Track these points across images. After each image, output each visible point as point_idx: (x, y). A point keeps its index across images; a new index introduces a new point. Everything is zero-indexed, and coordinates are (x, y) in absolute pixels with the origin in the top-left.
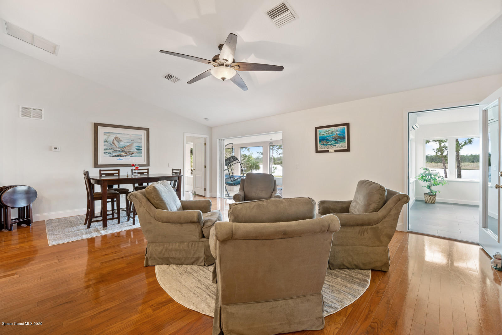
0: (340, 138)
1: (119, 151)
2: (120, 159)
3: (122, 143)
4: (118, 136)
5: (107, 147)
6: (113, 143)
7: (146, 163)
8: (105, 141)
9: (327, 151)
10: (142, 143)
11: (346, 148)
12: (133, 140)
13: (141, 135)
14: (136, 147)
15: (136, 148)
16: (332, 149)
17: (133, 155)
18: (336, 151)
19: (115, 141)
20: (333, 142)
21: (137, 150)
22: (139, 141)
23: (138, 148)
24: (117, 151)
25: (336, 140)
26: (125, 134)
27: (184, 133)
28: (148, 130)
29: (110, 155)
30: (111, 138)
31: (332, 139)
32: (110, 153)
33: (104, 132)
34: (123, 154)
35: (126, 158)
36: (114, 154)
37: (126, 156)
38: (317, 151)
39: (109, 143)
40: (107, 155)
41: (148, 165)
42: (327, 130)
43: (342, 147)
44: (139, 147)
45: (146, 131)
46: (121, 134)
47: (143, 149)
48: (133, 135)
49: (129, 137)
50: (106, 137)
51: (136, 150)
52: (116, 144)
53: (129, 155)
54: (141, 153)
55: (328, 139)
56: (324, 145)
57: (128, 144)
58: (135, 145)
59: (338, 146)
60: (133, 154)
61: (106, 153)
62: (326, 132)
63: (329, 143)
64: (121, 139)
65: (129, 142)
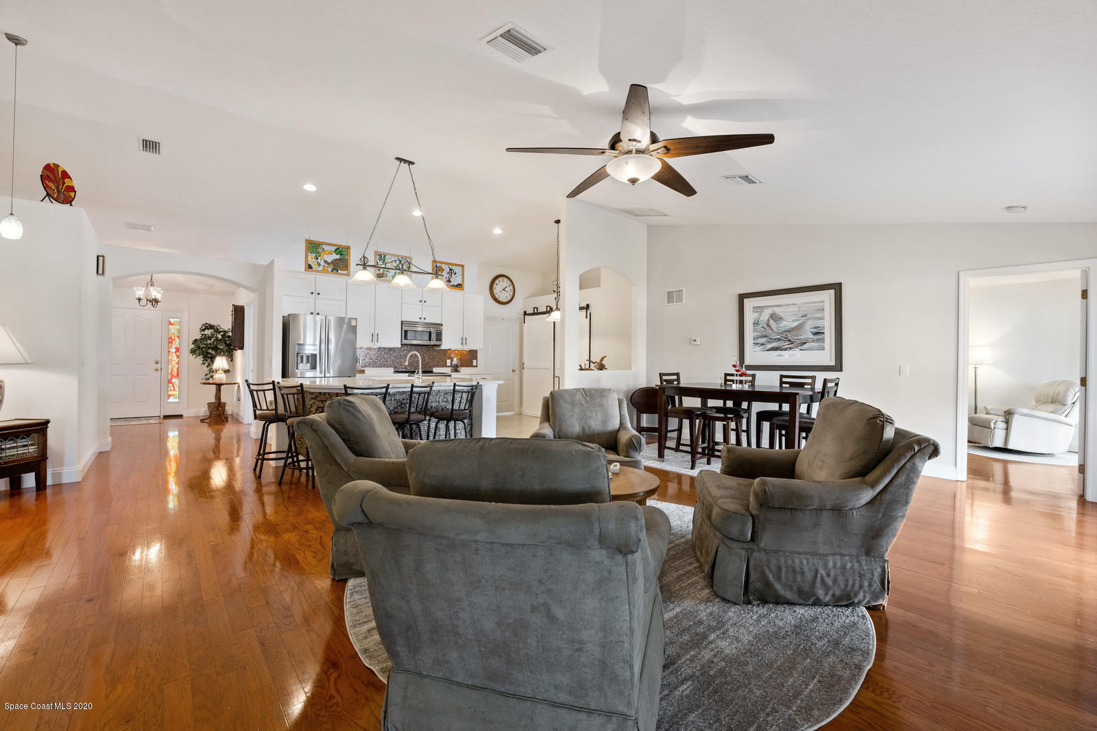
1: (779, 340)
2: (780, 356)
3: (784, 323)
4: (777, 310)
5: (758, 334)
6: (768, 325)
7: (833, 363)
8: (756, 323)
10: (824, 319)
12: (804, 316)
13: (823, 302)
14: (811, 328)
15: (812, 330)
17: (806, 346)
19: (771, 321)
21: (813, 334)
22: (818, 315)
23: (815, 330)
24: (775, 339)
26: (788, 305)
27: (958, 273)
28: (837, 288)
29: (762, 347)
30: (765, 316)
32: (762, 344)
33: (754, 308)
34: (786, 345)
35: (791, 352)
36: (769, 346)
37: (791, 348)
39: (761, 326)
40: (758, 348)
41: (839, 367)
44: (819, 327)
45: (834, 291)
46: (781, 306)
47: (827, 332)
48: (804, 303)
49: (797, 310)
50: (756, 315)
51: (812, 336)
52: (773, 327)
53: (797, 347)
54: (823, 340)
57: (795, 324)
58: (809, 327)
60: (805, 343)
61: (758, 344)
64: (782, 315)
65: (797, 320)
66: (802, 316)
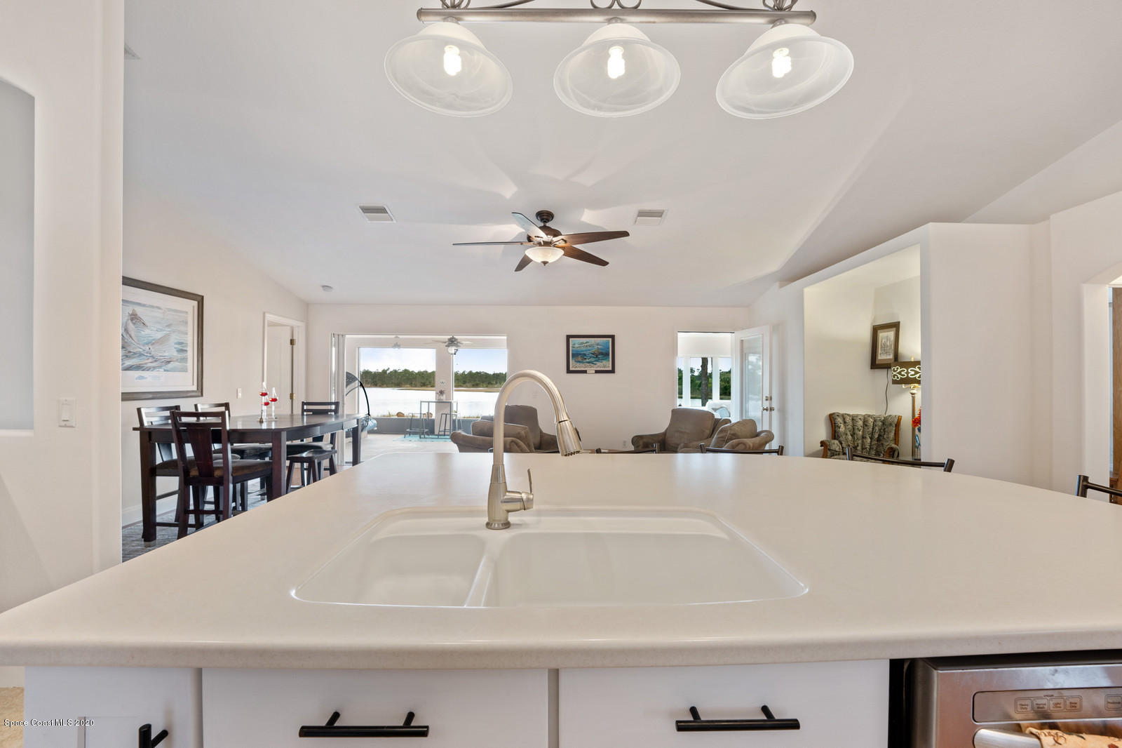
0: (601, 354)
2: (141, 378)
3: (147, 332)
4: (139, 310)
7: (194, 388)
9: (585, 372)
11: (610, 369)
13: (187, 313)
14: (176, 344)
16: (591, 370)
17: (170, 366)
18: (597, 372)
19: (131, 326)
20: (592, 360)
21: (177, 351)
24: (135, 353)
25: (597, 357)
26: (152, 307)
27: (264, 313)
28: (200, 300)
31: (591, 355)
35: (154, 373)
37: (154, 368)
38: (569, 371)
41: (200, 394)
42: (585, 342)
43: (604, 367)
44: (182, 343)
45: (196, 302)
46: (144, 305)
47: (189, 349)
48: (170, 310)
51: (175, 354)
53: (160, 367)
54: (184, 360)
55: (585, 355)
56: (579, 362)
57: (159, 335)
58: (175, 338)
59: (601, 365)
60: (169, 362)
62: (582, 343)
63: (587, 360)
64: (145, 319)
65: (162, 330)
66: (167, 326)
